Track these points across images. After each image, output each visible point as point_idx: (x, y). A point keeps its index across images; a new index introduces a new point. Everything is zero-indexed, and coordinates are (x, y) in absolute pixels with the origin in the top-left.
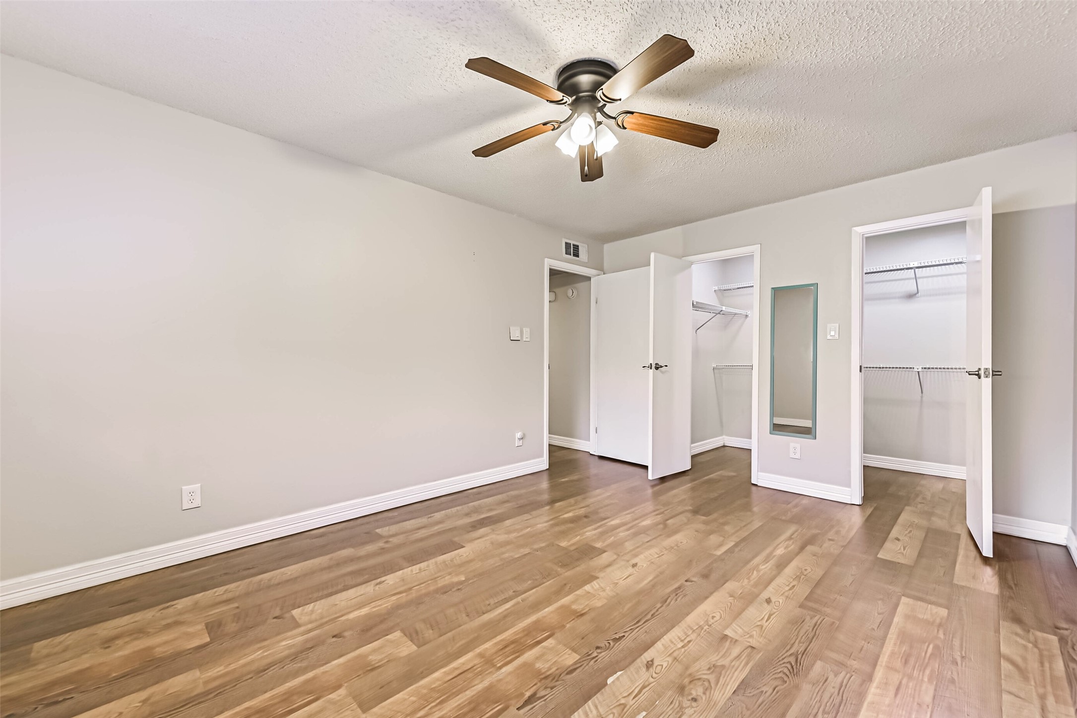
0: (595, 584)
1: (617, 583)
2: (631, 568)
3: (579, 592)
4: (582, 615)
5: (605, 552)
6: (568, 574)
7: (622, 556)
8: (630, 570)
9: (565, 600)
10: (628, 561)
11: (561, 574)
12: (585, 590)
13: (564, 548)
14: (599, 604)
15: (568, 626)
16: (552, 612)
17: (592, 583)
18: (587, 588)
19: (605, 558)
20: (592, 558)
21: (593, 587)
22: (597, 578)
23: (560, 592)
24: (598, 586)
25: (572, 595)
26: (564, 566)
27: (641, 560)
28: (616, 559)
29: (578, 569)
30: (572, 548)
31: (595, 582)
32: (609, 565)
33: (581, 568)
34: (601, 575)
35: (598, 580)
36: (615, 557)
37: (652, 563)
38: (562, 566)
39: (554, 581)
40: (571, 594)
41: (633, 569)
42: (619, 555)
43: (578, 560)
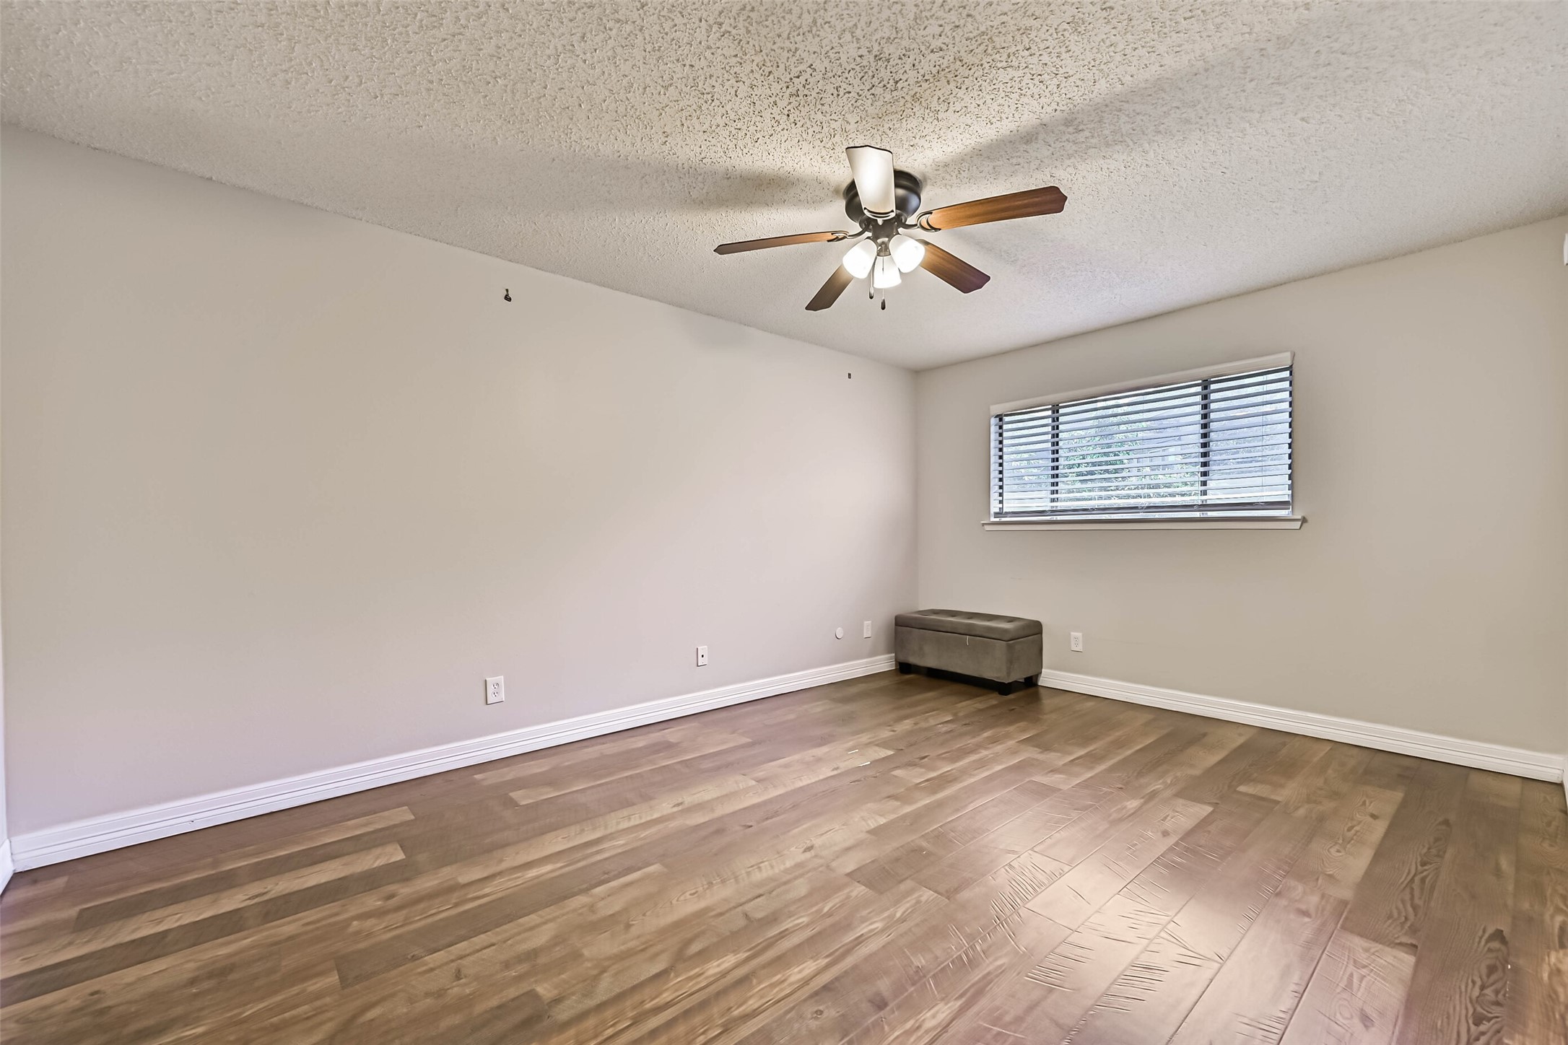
0: (872, 824)
1: (843, 825)
2: (816, 845)
3: (893, 816)
4: (889, 797)
5: (848, 875)
6: (909, 838)
7: (822, 866)
8: (817, 842)
9: (908, 809)
10: (816, 856)
11: (920, 837)
12: (885, 818)
13: (925, 884)
14: (869, 805)
15: (902, 790)
16: (921, 800)
17: (876, 825)
18: (882, 821)
19: (850, 863)
20: (873, 861)
21: (875, 820)
22: (868, 832)
23: (916, 818)
24: (869, 822)
25: (902, 813)
26: (918, 850)
27: (795, 855)
28: (833, 860)
29: (895, 844)
30: (909, 884)
31: (873, 827)
32: (848, 849)
33: (890, 847)
34: (863, 836)
35: (868, 829)
36: (834, 864)
37: (778, 853)
38: (921, 849)
39: (927, 829)
40: (903, 815)
41: (814, 842)
42: (828, 867)
43: (897, 860)
